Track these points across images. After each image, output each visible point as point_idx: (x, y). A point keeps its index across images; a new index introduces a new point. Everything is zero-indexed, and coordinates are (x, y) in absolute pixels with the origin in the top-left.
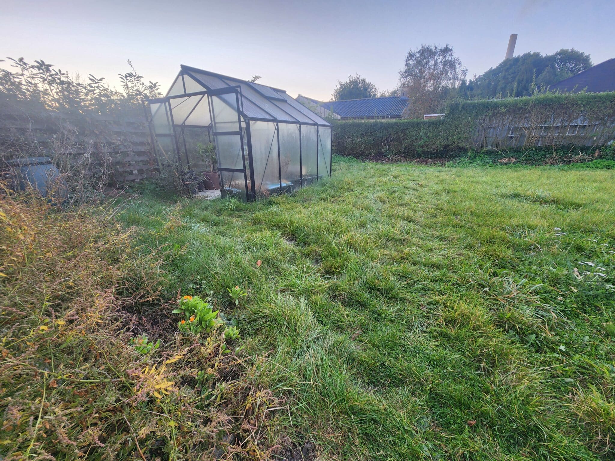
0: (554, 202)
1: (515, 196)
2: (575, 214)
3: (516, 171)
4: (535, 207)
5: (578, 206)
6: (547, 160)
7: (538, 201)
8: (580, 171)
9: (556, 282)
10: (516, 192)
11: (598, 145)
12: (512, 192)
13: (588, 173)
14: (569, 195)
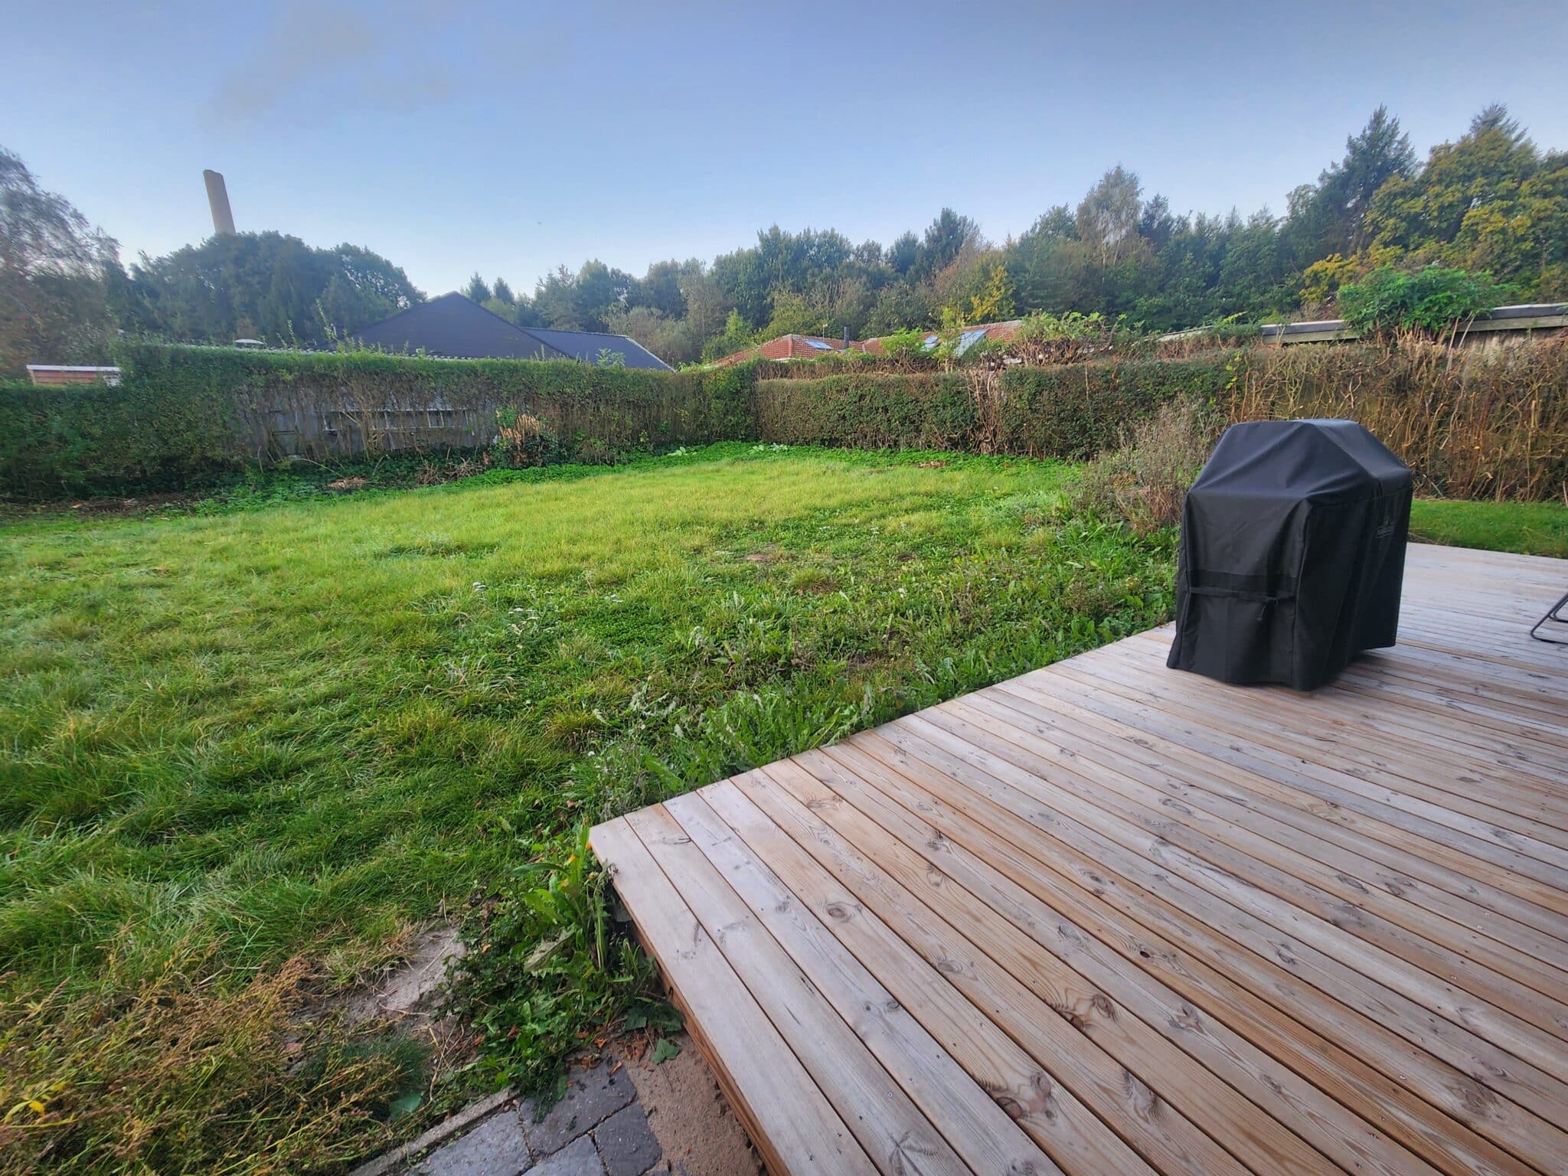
0: (460, 548)
1: (399, 551)
2: (491, 560)
3: (377, 504)
4: (437, 562)
5: (491, 548)
6: (419, 475)
7: (437, 553)
8: (475, 491)
9: (500, 646)
10: (396, 544)
11: (482, 446)
12: (390, 546)
13: (487, 493)
14: (473, 534)
